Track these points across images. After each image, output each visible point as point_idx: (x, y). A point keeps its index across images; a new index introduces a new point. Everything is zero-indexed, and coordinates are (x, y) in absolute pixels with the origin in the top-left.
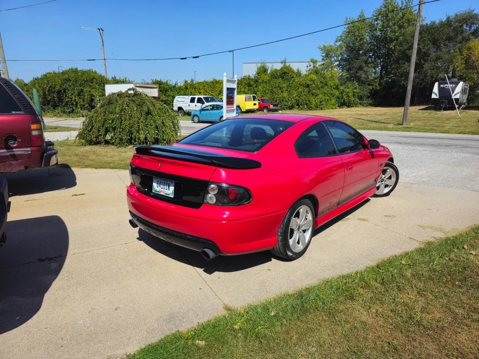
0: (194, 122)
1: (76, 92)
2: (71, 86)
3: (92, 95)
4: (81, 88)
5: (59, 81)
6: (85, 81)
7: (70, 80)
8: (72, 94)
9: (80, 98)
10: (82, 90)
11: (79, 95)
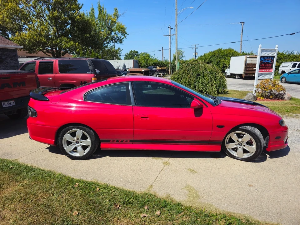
0: (282, 83)
1: (216, 62)
2: (214, 59)
3: (225, 64)
4: (219, 60)
5: (209, 56)
6: (224, 56)
7: (215, 56)
8: (214, 64)
9: (217, 66)
10: (219, 61)
11: (217, 64)
